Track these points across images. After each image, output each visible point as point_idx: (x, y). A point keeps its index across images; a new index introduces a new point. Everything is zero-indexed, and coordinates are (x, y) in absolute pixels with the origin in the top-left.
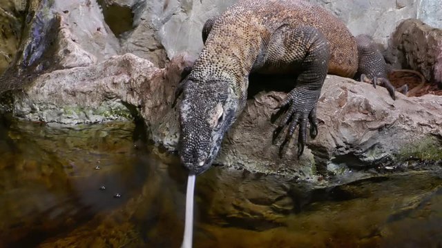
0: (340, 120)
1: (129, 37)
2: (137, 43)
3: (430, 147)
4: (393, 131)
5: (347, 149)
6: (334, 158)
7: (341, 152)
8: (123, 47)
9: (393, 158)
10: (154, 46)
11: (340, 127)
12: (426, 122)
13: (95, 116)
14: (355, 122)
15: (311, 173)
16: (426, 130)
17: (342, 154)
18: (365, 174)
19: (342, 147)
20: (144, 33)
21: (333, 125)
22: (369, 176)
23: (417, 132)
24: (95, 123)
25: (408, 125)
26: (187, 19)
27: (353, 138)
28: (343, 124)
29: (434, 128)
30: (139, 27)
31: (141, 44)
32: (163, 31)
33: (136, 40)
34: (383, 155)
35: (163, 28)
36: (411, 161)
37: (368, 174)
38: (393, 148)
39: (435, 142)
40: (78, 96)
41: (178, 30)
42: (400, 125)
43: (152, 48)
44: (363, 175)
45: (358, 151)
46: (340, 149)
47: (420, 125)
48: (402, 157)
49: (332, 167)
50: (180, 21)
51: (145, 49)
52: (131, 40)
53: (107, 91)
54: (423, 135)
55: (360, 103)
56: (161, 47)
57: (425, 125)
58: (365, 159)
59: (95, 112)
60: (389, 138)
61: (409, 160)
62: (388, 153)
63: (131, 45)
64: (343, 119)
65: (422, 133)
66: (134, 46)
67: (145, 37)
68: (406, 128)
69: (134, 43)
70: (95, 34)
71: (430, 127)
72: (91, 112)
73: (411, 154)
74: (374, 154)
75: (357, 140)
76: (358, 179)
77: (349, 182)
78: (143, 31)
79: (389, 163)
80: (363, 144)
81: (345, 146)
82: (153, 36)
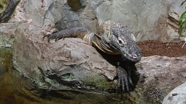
0: (51, 58)
1: (83, 11)
2: (86, 15)
3: (101, 81)
4: (80, 69)
5: (52, 73)
6: (48, 76)
7: (50, 73)
8: (80, 16)
9: (81, 82)
10: (93, 17)
11: (50, 61)
12: (100, 67)
13: (8, 44)
14: (58, 60)
15: (39, 81)
16: (99, 71)
17: (50, 74)
18: (68, 88)
19: (49, 71)
20: (89, 10)
21: (48, 60)
22: (70, 89)
23: (93, 72)
24: (8, 47)
25: (90, 67)
26: (111, 4)
27: (54, 68)
28: (52, 60)
29: (103, 71)
30: (87, 7)
31: (88, 15)
32: (98, 10)
33: (86, 13)
34: (74, 80)
35: (98, 8)
36: (91, 87)
37: (70, 88)
38: (80, 77)
39: (104, 79)
40: (3, 35)
41: (105, 10)
42: (84, 66)
43: (92, 18)
44: (67, 88)
45: (58, 75)
46: (49, 72)
47: (96, 68)
48: (85, 83)
49: (48, 80)
50: (106, 5)
51: (90, 18)
52: (83, 13)
53: (12, 34)
54: (96, 74)
55: (67, 52)
56: (96, 18)
57: (99, 69)
58: (65, 80)
59: (8, 43)
60: (78, 72)
61: (90, 85)
62: (77, 79)
63: (84, 15)
64: (53, 58)
65: (96, 73)
66: (85, 16)
67: (89, 12)
68: (88, 68)
69: (85, 15)
70: (39, 9)
71: (101, 70)
72: (6, 42)
73: (91, 82)
74: (70, 78)
75: (56, 69)
76: (64, 89)
77: (59, 89)
78: (88, 9)
79: (79, 85)
80: (60, 72)
81: (51, 71)
82: (92, 12)
